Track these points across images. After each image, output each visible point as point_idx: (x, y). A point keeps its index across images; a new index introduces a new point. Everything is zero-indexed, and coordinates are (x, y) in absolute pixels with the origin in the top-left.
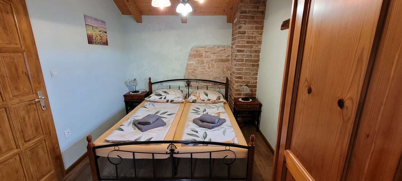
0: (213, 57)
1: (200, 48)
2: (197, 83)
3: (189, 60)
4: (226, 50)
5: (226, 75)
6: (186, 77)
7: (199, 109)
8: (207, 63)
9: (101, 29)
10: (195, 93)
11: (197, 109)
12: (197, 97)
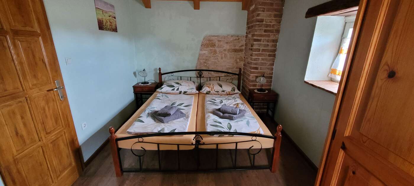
0: (227, 47)
1: (214, 37)
2: (209, 74)
3: (201, 50)
4: (240, 40)
5: (239, 66)
6: (198, 67)
7: (216, 100)
8: (220, 53)
9: (111, 14)
10: (209, 85)
11: (213, 101)
12: (211, 89)
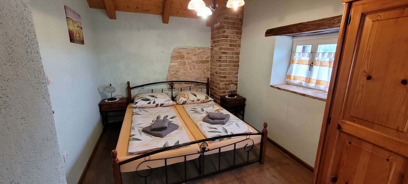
0: (195, 58)
1: (182, 50)
2: (180, 85)
3: (171, 62)
4: (206, 52)
5: (206, 76)
6: (168, 79)
8: (189, 64)
9: (79, 24)
10: (184, 95)
11: (194, 110)
12: (187, 99)
